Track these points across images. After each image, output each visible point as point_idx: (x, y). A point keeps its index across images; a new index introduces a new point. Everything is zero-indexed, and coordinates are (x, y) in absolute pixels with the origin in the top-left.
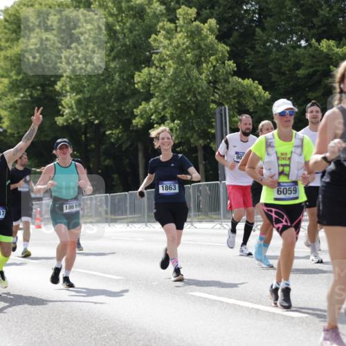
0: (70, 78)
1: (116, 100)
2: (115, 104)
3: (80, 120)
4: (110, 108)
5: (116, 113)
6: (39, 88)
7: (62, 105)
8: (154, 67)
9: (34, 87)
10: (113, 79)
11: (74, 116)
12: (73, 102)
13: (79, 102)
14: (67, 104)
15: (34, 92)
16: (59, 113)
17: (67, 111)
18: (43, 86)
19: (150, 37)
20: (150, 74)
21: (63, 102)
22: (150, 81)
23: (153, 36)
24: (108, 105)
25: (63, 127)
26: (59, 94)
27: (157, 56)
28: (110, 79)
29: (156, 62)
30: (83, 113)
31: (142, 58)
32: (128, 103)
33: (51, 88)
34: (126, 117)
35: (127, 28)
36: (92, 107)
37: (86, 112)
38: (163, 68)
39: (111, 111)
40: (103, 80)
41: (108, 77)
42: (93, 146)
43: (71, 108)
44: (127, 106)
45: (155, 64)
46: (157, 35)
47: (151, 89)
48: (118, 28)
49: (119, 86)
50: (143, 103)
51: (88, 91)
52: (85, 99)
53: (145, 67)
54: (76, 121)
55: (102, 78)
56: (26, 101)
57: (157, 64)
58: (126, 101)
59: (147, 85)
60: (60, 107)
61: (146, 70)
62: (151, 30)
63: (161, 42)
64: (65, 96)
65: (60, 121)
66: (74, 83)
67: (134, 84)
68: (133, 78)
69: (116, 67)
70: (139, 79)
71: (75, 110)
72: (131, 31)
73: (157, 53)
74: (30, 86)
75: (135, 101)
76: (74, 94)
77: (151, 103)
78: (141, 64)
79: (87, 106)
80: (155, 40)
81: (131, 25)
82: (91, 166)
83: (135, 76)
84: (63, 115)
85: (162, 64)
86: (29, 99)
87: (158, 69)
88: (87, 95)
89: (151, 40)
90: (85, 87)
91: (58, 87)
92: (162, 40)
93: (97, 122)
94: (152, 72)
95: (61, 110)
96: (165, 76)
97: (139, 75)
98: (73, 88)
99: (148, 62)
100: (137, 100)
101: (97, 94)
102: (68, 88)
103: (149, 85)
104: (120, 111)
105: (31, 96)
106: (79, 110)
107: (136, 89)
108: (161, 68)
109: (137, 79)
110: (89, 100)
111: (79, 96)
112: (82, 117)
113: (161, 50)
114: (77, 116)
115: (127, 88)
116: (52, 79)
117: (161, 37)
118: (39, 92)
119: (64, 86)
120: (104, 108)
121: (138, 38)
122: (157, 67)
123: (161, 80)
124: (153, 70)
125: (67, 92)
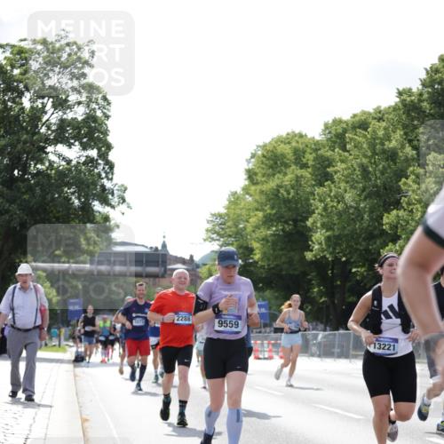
0: (322, 215)
1: (364, 240)
2: (363, 243)
3: (328, 256)
4: (358, 246)
5: (364, 252)
6: (291, 222)
7: (312, 241)
8: (402, 210)
9: (286, 222)
10: (362, 219)
11: (323, 252)
12: (323, 238)
13: (328, 239)
14: (317, 241)
15: (286, 226)
16: (309, 248)
17: (316, 247)
18: (295, 221)
19: (400, 181)
20: (398, 216)
21: (313, 238)
22: (398, 223)
23: (404, 180)
24: (356, 244)
25: (312, 262)
26: (310, 230)
27: (406, 199)
28: (359, 218)
29: (404, 205)
30: (331, 249)
31: (392, 200)
32: (375, 243)
33: (303, 224)
34: (373, 257)
35: (379, 170)
36: (340, 245)
37: (334, 249)
38: (411, 211)
39: (358, 249)
40: (353, 219)
41: (358, 216)
42: (339, 283)
43: (320, 244)
44: (374, 246)
45: (403, 207)
46: (407, 179)
47: (399, 231)
48: (370, 169)
49: (369, 226)
50: (390, 244)
51: (338, 229)
52: (334, 236)
53: (393, 210)
54: (324, 256)
55: (353, 217)
56: (278, 235)
57: (406, 207)
58: (373, 241)
59: (394, 227)
60: (310, 243)
61: (395, 212)
62: (402, 174)
63: (410, 186)
64: (317, 232)
65: (309, 256)
66: (325, 220)
67: (383, 225)
68: (382, 219)
69: (365, 207)
70: (387, 221)
71: (324, 246)
72: (382, 173)
73: (405, 196)
74: (283, 220)
75: (382, 241)
76: (324, 231)
77: (397, 245)
78: (390, 205)
79: (336, 244)
80: (405, 184)
81: (384, 167)
82: (336, 302)
83: (384, 218)
84: (312, 251)
85: (411, 207)
86: (281, 233)
87: (406, 213)
88: (337, 233)
89: (400, 183)
90: (335, 224)
91: (309, 223)
92: (411, 183)
93: (344, 259)
94: (400, 215)
95: (310, 246)
96: (412, 219)
97: (388, 217)
98: (323, 225)
99: (397, 205)
100: (384, 241)
101: (346, 232)
102: (319, 225)
103: (397, 227)
104: (367, 250)
105: (283, 230)
106: (329, 246)
107: (383, 230)
108: (409, 211)
109: (385, 220)
110: (338, 237)
111: (328, 233)
112: (331, 253)
113: (410, 193)
114: (326, 253)
115: (375, 228)
116: (304, 215)
117: (410, 181)
118: (291, 227)
119: (315, 222)
120: (352, 247)
121: (389, 180)
122: (405, 210)
123: (408, 223)
124: (401, 213)
125: (317, 228)
